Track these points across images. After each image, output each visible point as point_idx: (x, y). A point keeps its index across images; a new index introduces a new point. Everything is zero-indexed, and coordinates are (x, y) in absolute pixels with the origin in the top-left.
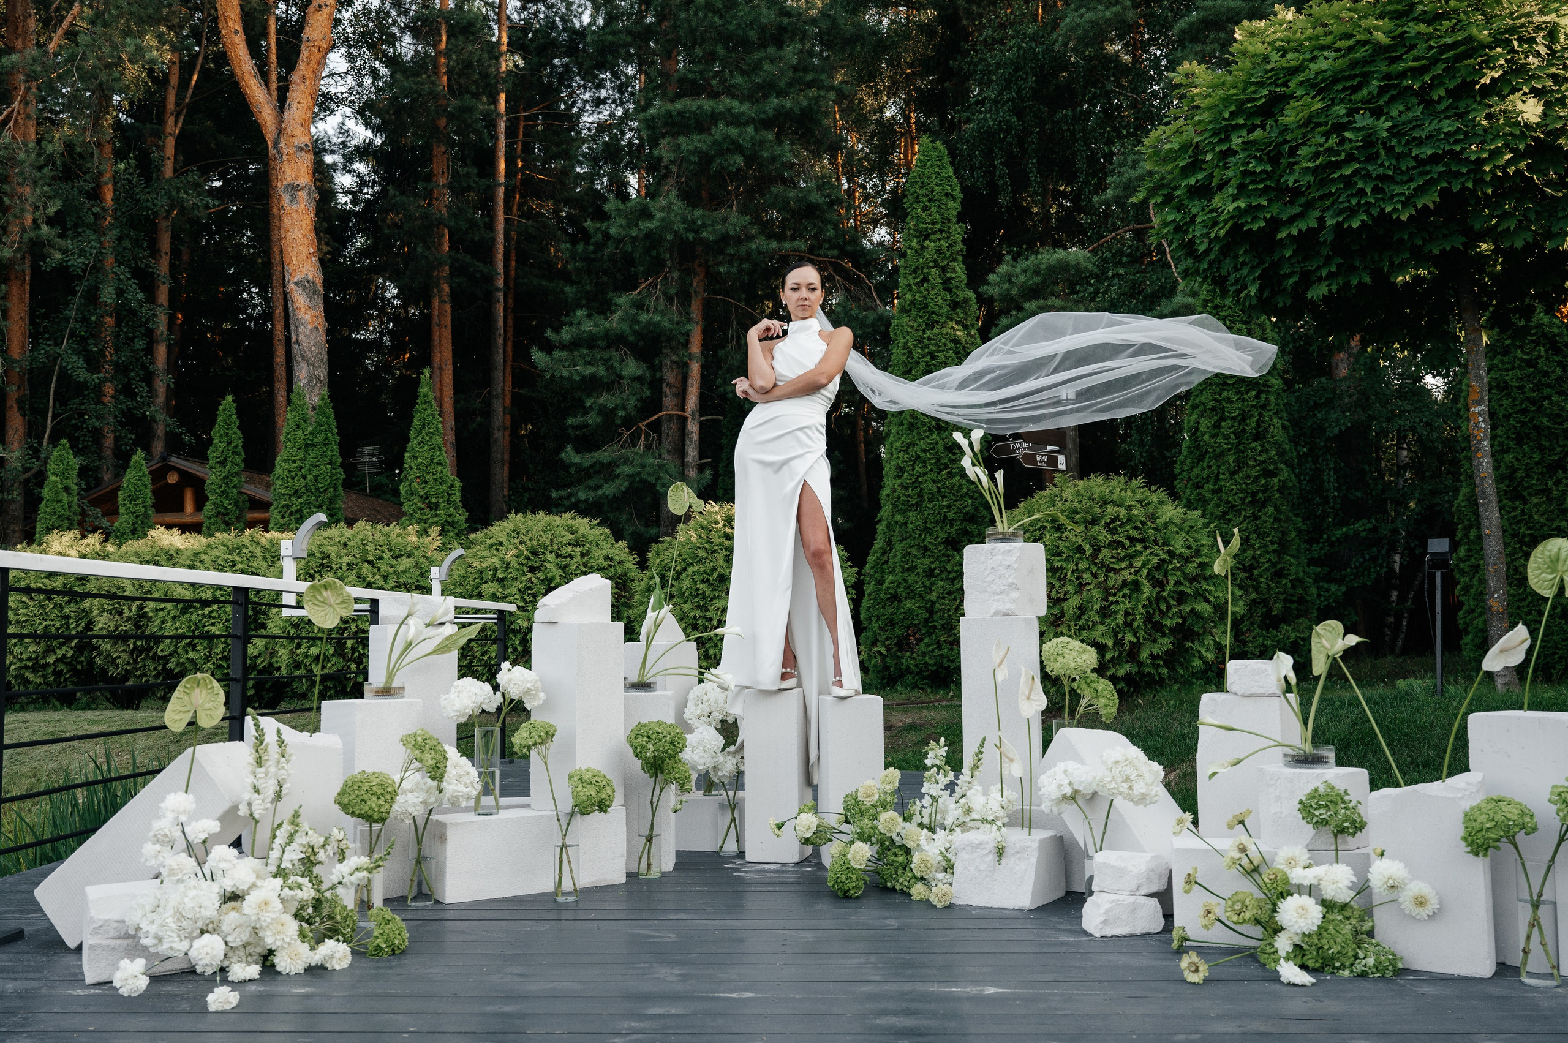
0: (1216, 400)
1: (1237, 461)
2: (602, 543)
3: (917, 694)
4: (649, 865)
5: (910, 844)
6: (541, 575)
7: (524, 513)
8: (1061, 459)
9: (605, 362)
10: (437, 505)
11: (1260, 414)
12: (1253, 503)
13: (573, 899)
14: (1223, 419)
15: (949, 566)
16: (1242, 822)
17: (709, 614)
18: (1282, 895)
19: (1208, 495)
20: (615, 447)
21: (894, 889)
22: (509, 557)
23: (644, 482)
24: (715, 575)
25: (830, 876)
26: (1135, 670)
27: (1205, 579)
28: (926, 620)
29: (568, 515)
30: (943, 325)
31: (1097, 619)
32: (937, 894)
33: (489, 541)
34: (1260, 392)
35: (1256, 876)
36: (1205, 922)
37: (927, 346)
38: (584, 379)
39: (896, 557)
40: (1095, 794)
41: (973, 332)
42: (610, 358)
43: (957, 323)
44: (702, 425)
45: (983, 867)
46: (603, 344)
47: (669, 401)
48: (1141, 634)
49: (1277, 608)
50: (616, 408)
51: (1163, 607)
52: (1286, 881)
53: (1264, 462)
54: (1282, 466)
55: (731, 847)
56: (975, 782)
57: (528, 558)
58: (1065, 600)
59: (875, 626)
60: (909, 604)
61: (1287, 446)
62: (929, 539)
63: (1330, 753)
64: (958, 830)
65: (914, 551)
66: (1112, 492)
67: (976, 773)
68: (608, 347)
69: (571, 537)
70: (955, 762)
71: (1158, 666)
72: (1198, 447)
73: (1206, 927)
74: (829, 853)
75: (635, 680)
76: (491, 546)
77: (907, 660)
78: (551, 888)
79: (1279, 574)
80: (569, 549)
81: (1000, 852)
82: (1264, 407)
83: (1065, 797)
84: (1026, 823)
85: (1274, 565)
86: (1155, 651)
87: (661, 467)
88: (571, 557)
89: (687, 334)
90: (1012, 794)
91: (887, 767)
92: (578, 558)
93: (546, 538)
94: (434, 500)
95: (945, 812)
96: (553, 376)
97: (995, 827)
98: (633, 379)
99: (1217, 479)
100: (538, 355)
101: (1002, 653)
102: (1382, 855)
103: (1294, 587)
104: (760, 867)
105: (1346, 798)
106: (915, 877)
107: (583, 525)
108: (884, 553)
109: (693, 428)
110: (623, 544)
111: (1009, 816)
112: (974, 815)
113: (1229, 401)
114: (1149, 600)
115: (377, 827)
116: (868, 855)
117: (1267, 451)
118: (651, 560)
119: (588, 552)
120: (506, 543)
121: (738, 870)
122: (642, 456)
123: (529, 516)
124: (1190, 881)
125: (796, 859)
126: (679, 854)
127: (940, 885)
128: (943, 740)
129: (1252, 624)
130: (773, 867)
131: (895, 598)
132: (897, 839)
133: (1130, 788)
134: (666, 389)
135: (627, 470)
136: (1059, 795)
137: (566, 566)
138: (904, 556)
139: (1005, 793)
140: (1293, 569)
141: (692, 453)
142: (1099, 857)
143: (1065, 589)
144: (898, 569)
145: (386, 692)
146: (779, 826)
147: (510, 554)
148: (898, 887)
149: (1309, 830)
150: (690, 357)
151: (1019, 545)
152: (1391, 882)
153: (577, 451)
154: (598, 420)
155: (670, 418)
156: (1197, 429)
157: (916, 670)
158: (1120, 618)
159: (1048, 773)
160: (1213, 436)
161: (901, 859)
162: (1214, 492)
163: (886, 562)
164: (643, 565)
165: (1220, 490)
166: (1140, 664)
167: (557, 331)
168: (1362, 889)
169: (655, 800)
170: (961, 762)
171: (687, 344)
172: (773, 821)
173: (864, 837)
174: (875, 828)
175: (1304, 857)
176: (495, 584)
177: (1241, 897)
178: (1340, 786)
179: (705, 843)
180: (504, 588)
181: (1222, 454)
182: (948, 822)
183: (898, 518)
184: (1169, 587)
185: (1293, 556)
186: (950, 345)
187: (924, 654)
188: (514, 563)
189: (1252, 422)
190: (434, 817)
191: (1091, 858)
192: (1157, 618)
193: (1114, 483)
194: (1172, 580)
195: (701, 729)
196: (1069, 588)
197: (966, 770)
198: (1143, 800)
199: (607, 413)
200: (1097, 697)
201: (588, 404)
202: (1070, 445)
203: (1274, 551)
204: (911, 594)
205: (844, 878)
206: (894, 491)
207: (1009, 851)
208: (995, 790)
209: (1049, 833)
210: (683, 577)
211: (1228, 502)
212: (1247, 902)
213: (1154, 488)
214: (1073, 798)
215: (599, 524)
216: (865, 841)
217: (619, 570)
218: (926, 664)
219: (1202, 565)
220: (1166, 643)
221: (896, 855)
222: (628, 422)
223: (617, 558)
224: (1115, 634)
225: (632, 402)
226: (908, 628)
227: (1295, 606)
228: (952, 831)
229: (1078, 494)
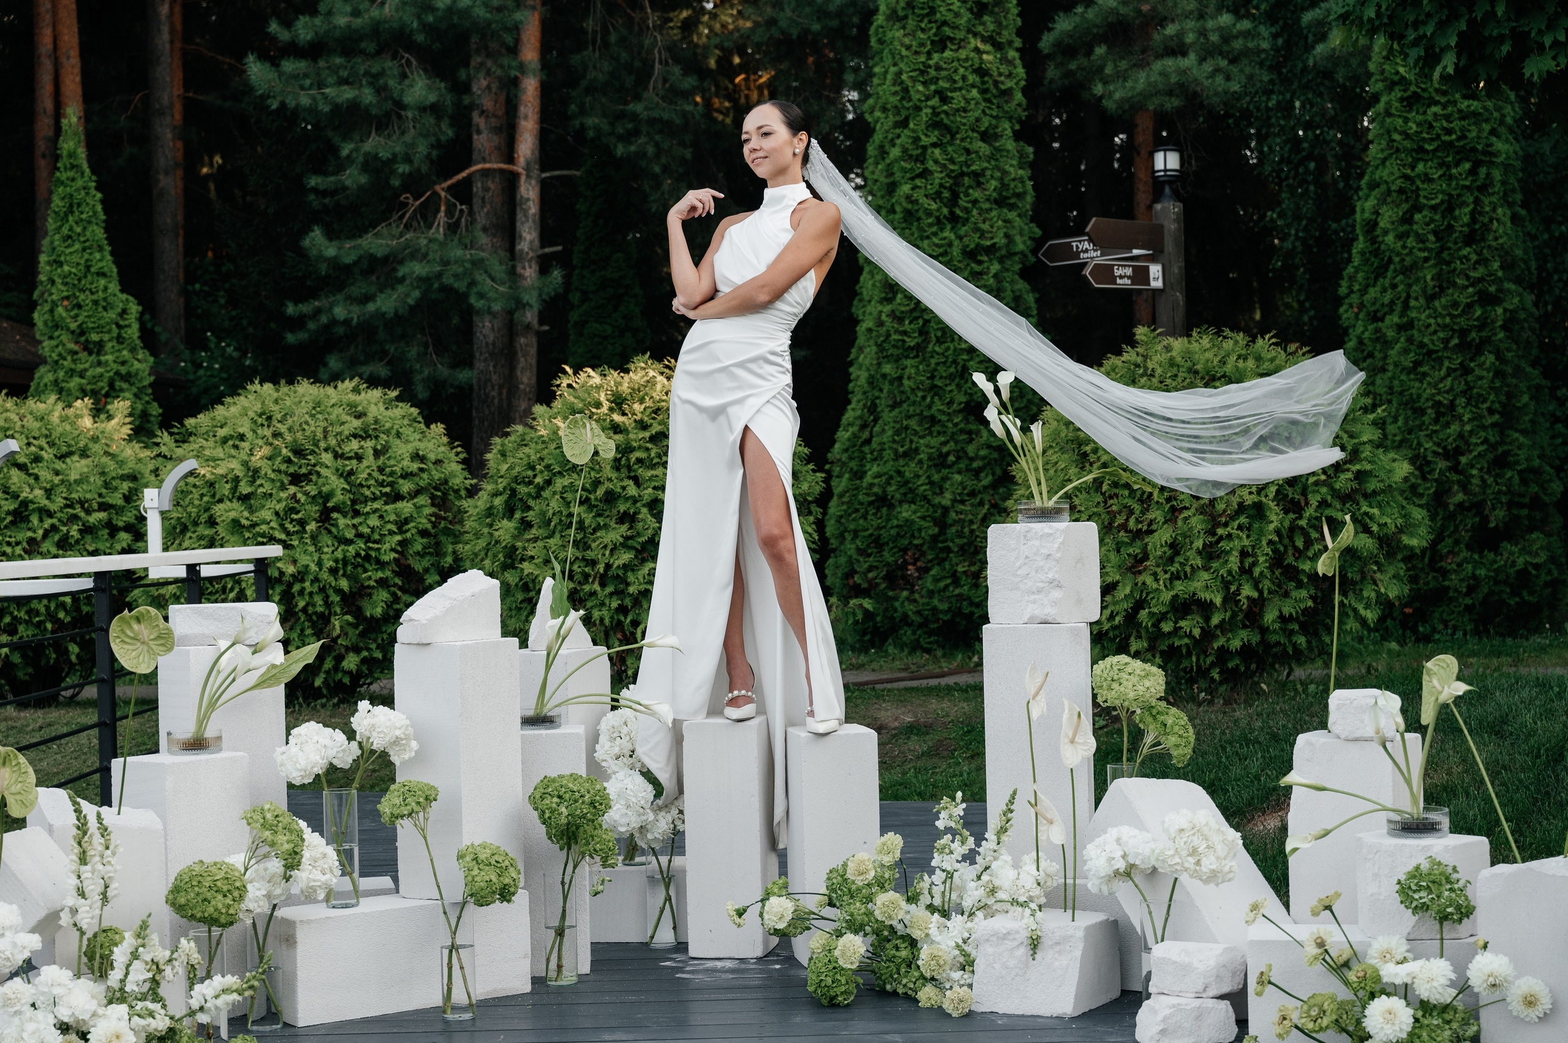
0: (1405, 177)
1: (1437, 277)
2: (407, 431)
3: (921, 658)
4: (560, 967)
5: (916, 934)
6: (312, 490)
7: (275, 382)
8: (1155, 270)
9: (375, 80)
10: (100, 345)
11: (1477, 201)
12: (1463, 346)
13: (467, 1016)
14: (1417, 208)
15: (971, 450)
16: (1328, 908)
17: (590, 555)
18: (1372, 996)
19: (1390, 334)
20: (395, 231)
21: (895, 993)
22: (257, 460)
23: (447, 290)
24: (600, 492)
25: (812, 978)
26: (1255, 639)
27: (1366, 496)
28: (934, 538)
29: (348, 385)
30: (961, 44)
31: (1198, 562)
32: (952, 1001)
33: (222, 432)
34: (1477, 165)
35: (1345, 970)
36: (1279, 1030)
37: (935, 81)
38: (337, 109)
39: (884, 434)
40: (1154, 870)
41: (1012, 54)
42: (382, 73)
43: (984, 40)
44: (545, 186)
45: (1012, 963)
46: (370, 47)
47: (484, 140)
48: (1266, 584)
49: (1497, 516)
50: (394, 159)
51: (1300, 543)
52: (1378, 979)
53: (1480, 280)
54: (1511, 286)
55: (665, 937)
56: (1003, 851)
57: (289, 461)
58: (1150, 532)
59: (850, 548)
60: (906, 512)
61: (1519, 252)
62: (938, 405)
63: (1442, 818)
64: (980, 914)
65: (913, 423)
66: (1223, 362)
67: (1004, 838)
68: (378, 53)
69: (356, 423)
70: (975, 824)
71: (1292, 632)
72: (1376, 253)
73: (1280, 1036)
74: (805, 947)
75: (531, 713)
76: (225, 441)
77: (905, 604)
78: (437, 1000)
79: (1501, 462)
80: (354, 445)
81: (1035, 944)
82: (1483, 188)
83: (1117, 873)
84: (1070, 903)
85: (1493, 447)
86: (1287, 610)
87: (477, 263)
88: (359, 458)
89: (516, 29)
90: (1051, 866)
91: (884, 829)
92: (369, 460)
93: (315, 427)
94: (95, 337)
95: (962, 889)
96: (283, 104)
97: (1028, 911)
98: (423, 109)
99: (1406, 306)
100: (256, 70)
101: (1039, 680)
102: (1485, 947)
103: (1524, 482)
104: (710, 964)
105: (1455, 876)
106: (925, 978)
107: (373, 400)
108: (863, 427)
109: (529, 192)
110: (438, 428)
111: (1047, 895)
112: (1001, 895)
113: (1428, 179)
114: (1278, 532)
115: (216, 931)
116: (862, 950)
117: (1487, 260)
118: (491, 464)
119: (386, 449)
120: (249, 435)
121: (680, 970)
122: (443, 245)
123: (285, 389)
124: (1265, 981)
125: (759, 952)
126: (596, 947)
127: (956, 988)
128: (959, 794)
129: (1457, 542)
130: (728, 964)
131: (883, 501)
132: (899, 927)
133: (1198, 863)
134: (478, 120)
135: (418, 269)
136: (1110, 872)
137: (351, 473)
138: (897, 432)
139: (1042, 864)
140: (1522, 454)
141: (528, 236)
142: (1159, 951)
143: (1150, 516)
144: (888, 454)
145: (197, 744)
146: (740, 913)
147: (259, 454)
148: (900, 991)
149: (1408, 919)
150: (522, 68)
151: (1063, 526)
152: (1491, 979)
153: (331, 235)
154: (363, 180)
155: (486, 173)
156: (1376, 224)
157: (917, 619)
158: (1234, 562)
159: (1098, 841)
160: (1400, 237)
161: (904, 953)
162: (1401, 328)
163: (868, 441)
164: (474, 465)
165: (1410, 325)
166: (1264, 631)
167: (288, 24)
168: (1463, 987)
169: (567, 880)
170: (984, 824)
171: (514, 50)
172: (731, 906)
173: (856, 928)
174: (868, 914)
175: (1401, 948)
176: (236, 505)
177: (1318, 1000)
178: (1448, 860)
179: (629, 933)
180: (251, 510)
181: (1414, 266)
182: (967, 904)
183: (887, 368)
184: (1309, 512)
185: (1524, 432)
186: (972, 78)
187: (931, 594)
188: (266, 468)
189: (1464, 214)
190: (278, 913)
191: (1148, 949)
192: (1290, 559)
193: (1228, 345)
194: (1314, 500)
195: (620, 775)
196: (1156, 514)
197: (990, 835)
198: (1213, 877)
199: (377, 167)
200: (1166, 734)
201: (345, 152)
202: (1169, 245)
203: (1494, 425)
204: (910, 496)
205: (829, 981)
206: (881, 324)
207: (1046, 942)
208: (1029, 859)
209: (1099, 917)
210: (546, 494)
211: (1422, 345)
212: (1326, 1007)
213: (1292, 347)
214: (1128, 873)
215: (399, 399)
216: (856, 932)
217: (437, 475)
218: (934, 609)
219: (1360, 476)
220: (1302, 598)
221: (897, 948)
222: (415, 184)
223: (432, 457)
224: (1226, 585)
225: (422, 148)
226: (904, 550)
227: (1525, 512)
228: (971, 914)
229: (1172, 363)
